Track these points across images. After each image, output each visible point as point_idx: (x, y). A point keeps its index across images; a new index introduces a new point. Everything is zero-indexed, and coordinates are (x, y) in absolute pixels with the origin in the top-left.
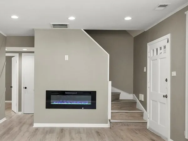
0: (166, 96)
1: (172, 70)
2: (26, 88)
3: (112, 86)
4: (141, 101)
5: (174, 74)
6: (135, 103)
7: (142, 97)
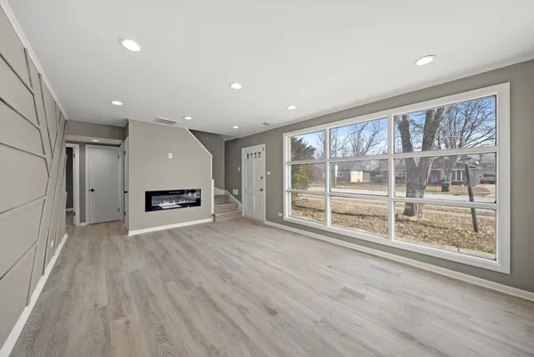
0: (261, 190)
1: (267, 170)
2: (92, 190)
3: (215, 186)
4: (235, 196)
5: (269, 173)
6: (228, 197)
7: (236, 192)
